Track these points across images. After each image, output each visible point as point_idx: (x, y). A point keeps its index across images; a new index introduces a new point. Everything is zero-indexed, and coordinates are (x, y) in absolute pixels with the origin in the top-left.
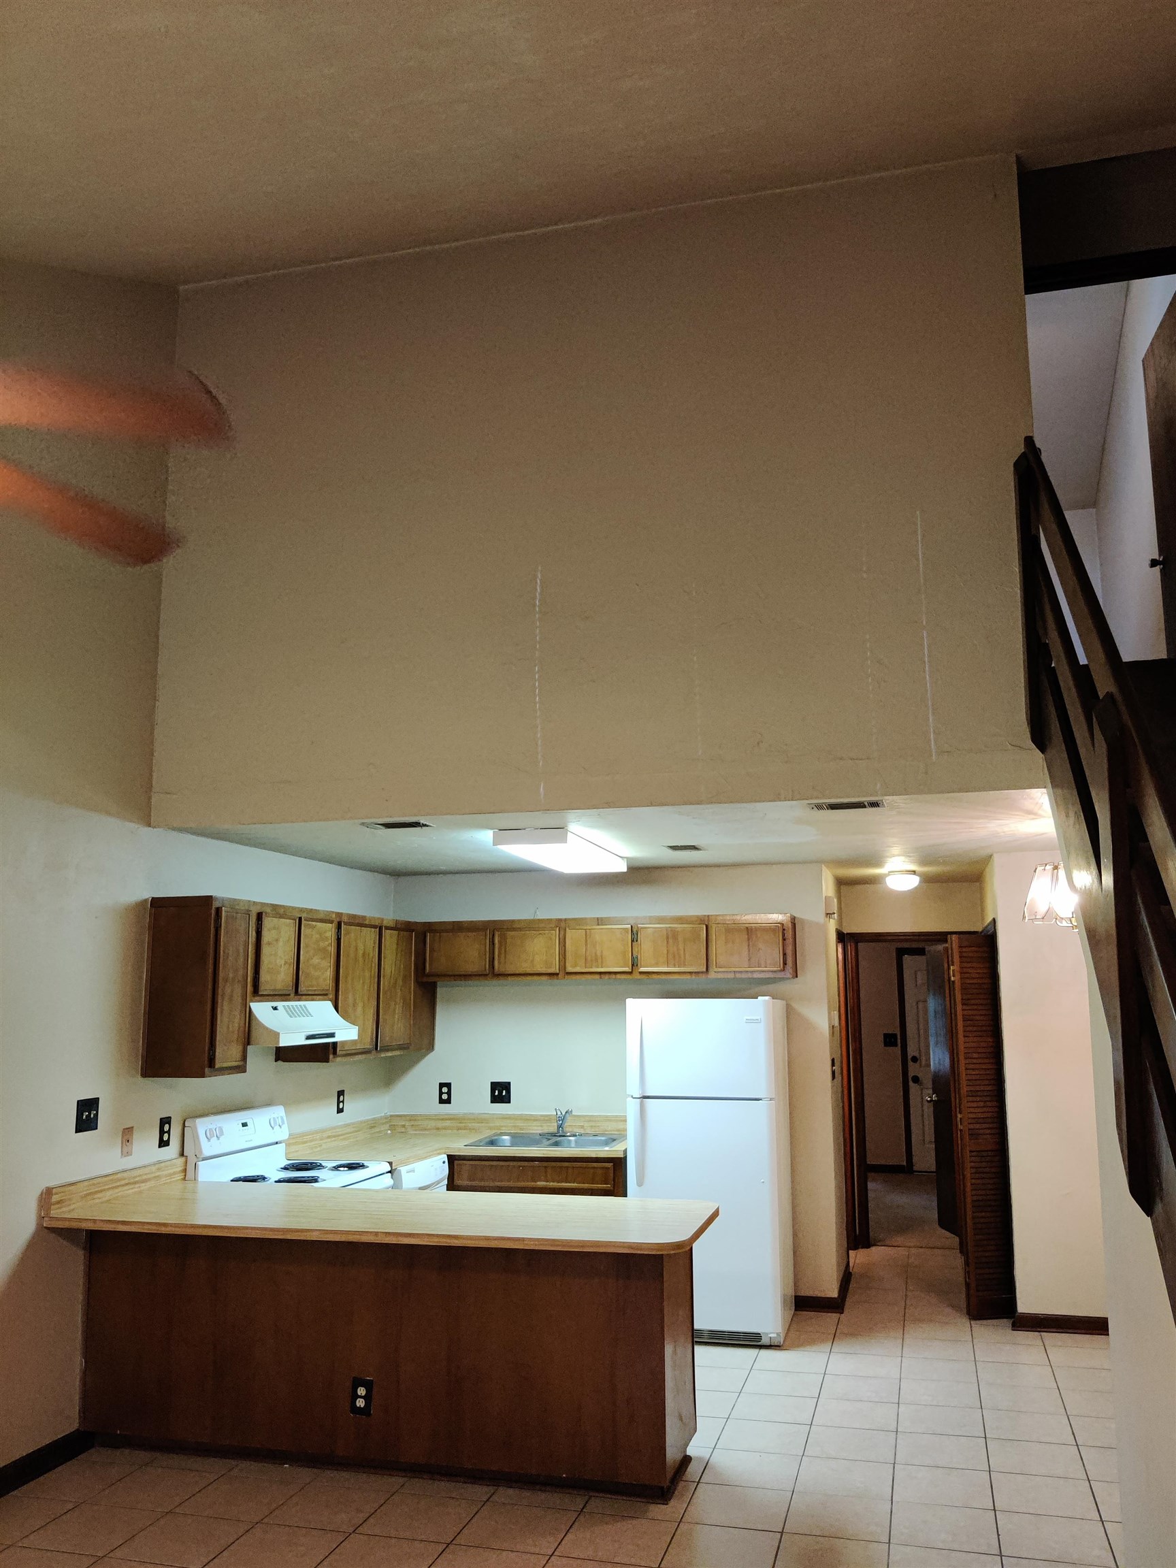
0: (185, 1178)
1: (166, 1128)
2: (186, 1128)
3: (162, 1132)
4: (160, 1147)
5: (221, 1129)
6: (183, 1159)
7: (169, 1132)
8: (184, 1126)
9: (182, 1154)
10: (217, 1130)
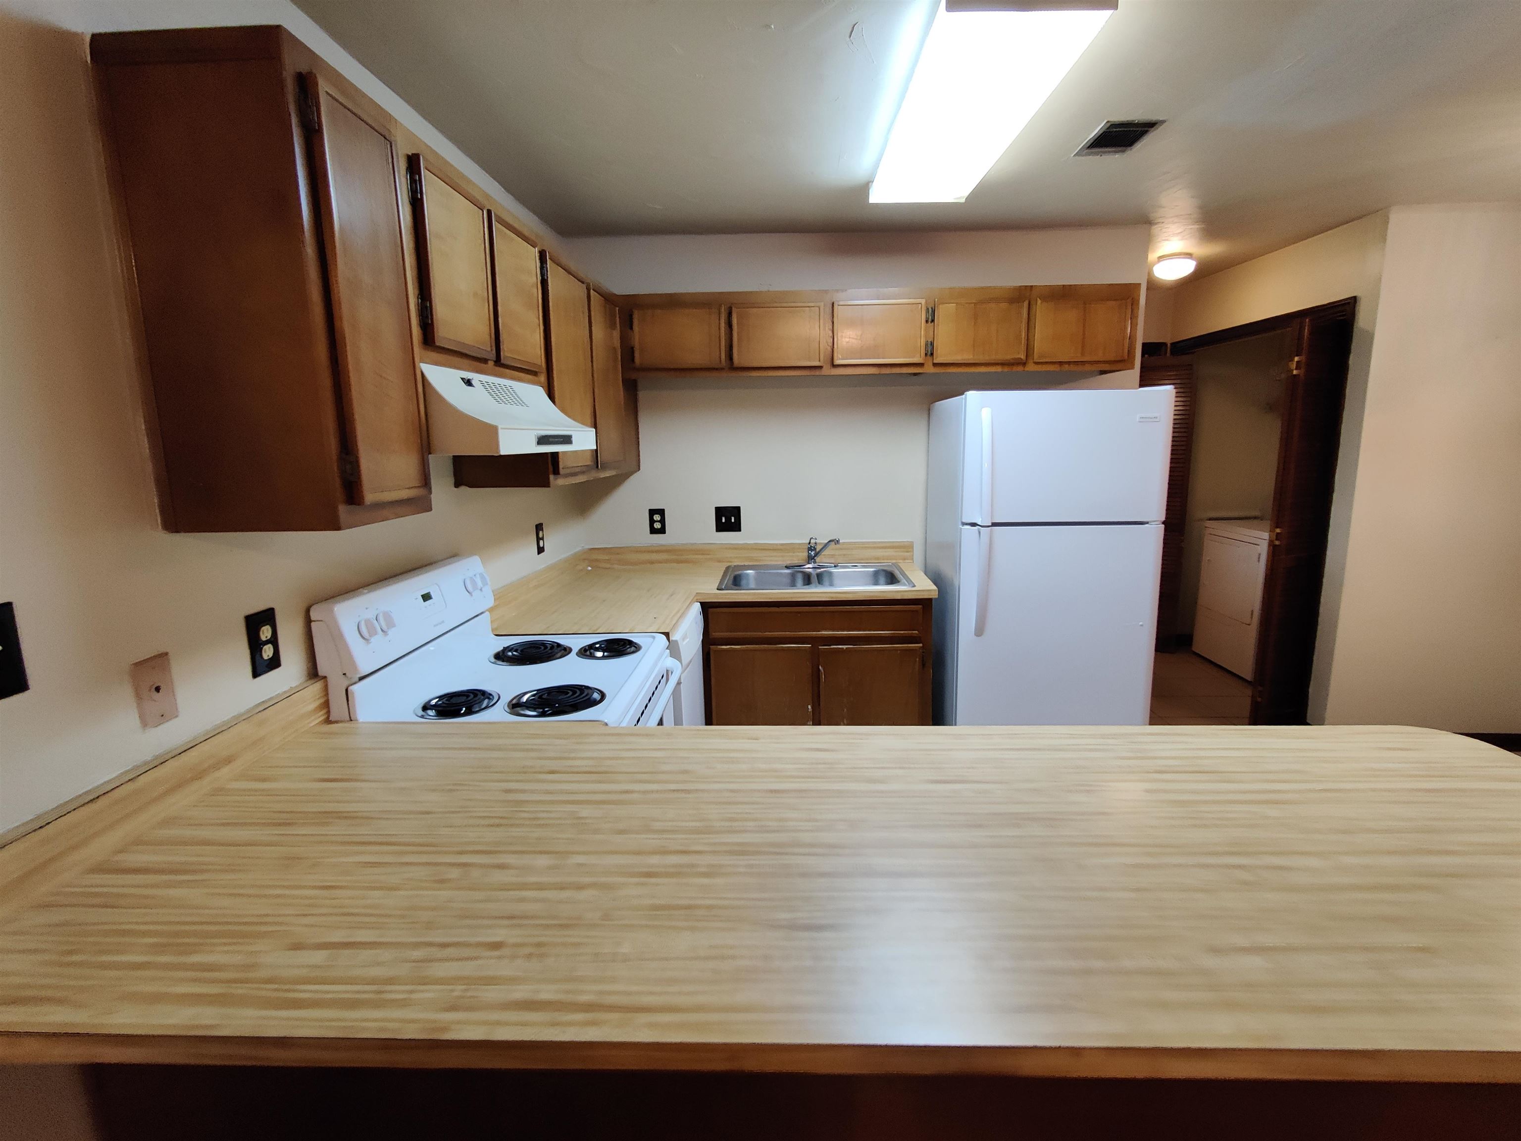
0: (328, 717)
1: (265, 633)
2: (313, 624)
3: (255, 645)
4: (256, 674)
5: (388, 616)
6: (318, 686)
7: (274, 641)
8: (308, 621)
9: (313, 673)
10: (381, 618)
